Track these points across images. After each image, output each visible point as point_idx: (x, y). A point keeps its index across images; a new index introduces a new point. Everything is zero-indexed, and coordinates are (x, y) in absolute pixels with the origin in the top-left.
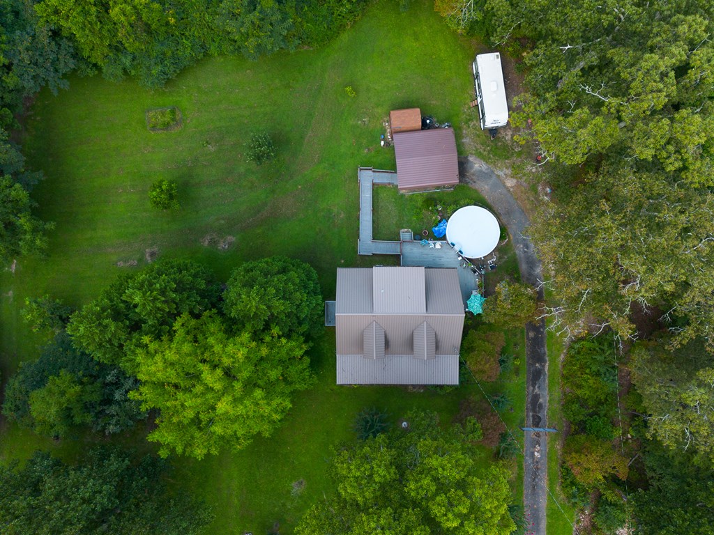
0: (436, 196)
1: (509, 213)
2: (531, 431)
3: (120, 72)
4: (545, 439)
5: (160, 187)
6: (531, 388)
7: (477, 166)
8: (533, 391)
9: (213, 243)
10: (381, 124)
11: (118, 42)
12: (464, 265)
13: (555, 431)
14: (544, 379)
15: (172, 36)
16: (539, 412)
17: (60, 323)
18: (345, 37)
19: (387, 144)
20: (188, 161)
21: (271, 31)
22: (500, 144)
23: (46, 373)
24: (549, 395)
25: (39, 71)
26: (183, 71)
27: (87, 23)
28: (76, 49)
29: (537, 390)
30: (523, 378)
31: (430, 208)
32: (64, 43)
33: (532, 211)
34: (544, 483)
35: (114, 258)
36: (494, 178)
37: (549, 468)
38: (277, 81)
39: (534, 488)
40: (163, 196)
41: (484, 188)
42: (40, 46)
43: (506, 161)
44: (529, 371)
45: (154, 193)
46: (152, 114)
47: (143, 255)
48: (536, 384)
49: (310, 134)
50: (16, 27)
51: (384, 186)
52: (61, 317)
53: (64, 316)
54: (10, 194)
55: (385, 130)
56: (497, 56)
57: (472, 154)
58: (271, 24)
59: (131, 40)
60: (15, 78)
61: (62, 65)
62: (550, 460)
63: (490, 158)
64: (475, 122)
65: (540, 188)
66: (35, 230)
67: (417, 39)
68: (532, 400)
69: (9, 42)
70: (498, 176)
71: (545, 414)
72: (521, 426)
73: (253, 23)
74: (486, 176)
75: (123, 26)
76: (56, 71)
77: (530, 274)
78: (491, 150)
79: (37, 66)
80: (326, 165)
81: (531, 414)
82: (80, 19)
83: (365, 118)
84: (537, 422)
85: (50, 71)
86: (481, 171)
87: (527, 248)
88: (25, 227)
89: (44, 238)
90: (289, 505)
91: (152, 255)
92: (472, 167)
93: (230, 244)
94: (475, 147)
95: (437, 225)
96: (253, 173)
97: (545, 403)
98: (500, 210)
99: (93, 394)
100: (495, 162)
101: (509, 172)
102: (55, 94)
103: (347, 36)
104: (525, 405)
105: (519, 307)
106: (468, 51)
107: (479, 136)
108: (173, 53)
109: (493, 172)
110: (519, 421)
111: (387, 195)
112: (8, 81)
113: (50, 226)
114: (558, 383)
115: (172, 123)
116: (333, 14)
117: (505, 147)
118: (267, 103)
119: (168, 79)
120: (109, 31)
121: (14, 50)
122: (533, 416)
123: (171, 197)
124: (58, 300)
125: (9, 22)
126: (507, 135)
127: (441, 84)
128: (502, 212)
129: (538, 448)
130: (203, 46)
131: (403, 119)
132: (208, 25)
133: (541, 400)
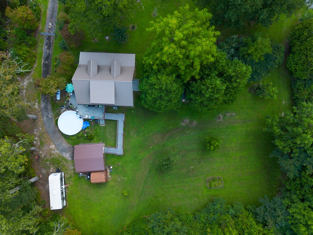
0: (88, 141)
1: (54, 132)
2: (52, 34)
3: (235, 206)
4: (46, 31)
5: (215, 147)
6: (50, 52)
7: (68, 155)
8: (50, 51)
9: (191, 122)
10: (112, 177)
11: (235, 219)
12: (75, 107)
13: (42, 34)
14: (44, 56)
15: (209, 223)
16: (48, 42)
17: (260, 87)
18: (128, 222)
19: (109, 167)
20: (203, 162)
21: (159, 222)
22: (56, 166)
23: (265, 62)
24: (43, 49)
25: (273, 206)
26: (205, 206)
27: (249, 229)
28: (256, 218)
29: (48, 51)
30: (53, 57)
31: (90, 134)
32: (261, 220)
33: (44, 133)
34: (48, 13)
35: (237, 117)
36: (60, 149)
37: (45, 18)
38: (161, 200)
39: (53, 11)
40: (213, 143)
41: (65, 144)
42: (273, 218)
43: (54, 157)
44: (51, 60)
45: (217, 144)
46: (221, 186)
47: (223, 118)
48: (48, 54)
49: (146, 174)
50: (285, 229)
51: (112, 147)
52: (260, 89)
53: (258, 90)
54: (284, 144)
55: (110, 174)
56: (52, 208)
57: (70, 161)
58: (159, 226)
59: (228, 219)
60: (284, 203)
61: (262, 209)
62: (45, 22)
63: (61, 159)
64: (67, 176)
65: (39, 143)
66: (272, 126)
67: (93, 219)
68: (50, 47)
69: (287, 220)
70: (58, 150)
71: (45, 41)
72: (56, 36)
73: (168, 226)
74: (63, 150)
75: (231, 226)
76: (265, 207)
77: (47, 103)
78: (60, 163)
79: (274, 209)
80: (138, 158)
81: (51, 41)
82: (252, 230)
83: (119, 180)
84: (49, 38)
85: (268, 206)
86: (66, 152)
87: (47, 116)
88: (276, 127)
89: (267, 123)
90: (160, 6)
91: (219, 118)
92: (70, 155)
93: (184, 122)
94: (68, 164)
95: (88, 127)
96: (173, 155)
97: (45, 46)
98: (58, 133)
99: (243, 50)
100: (59, 157)
101: (53, 152)
102: (266, 196)
103: (127, 223)
104: (54, 45)
105: (47, 83)
106: (68, 212)
107: (66, 170)
108: (210, 215)
109: (60, 152)
110: (57, 38)
111: (110, 142)
112: (288, 202)
113: (265, 129)
114: (38, 54)
115: (211, 181)
116: (132, 233)
117: (54, 164)
118: (166, 189)
119: (212, 202)
120: (239, 225)
121: (285, 216)
122: (51, 40)
123: (210, 142)
124: (261, 97)
125: (288, 231)
126: (53, 170)
127: (82, 196)
128: (57, 133)
129: (50, 27)
130: (195, 218)
131: (99, 178)
132: (192, 228)
133: (47, 47)
